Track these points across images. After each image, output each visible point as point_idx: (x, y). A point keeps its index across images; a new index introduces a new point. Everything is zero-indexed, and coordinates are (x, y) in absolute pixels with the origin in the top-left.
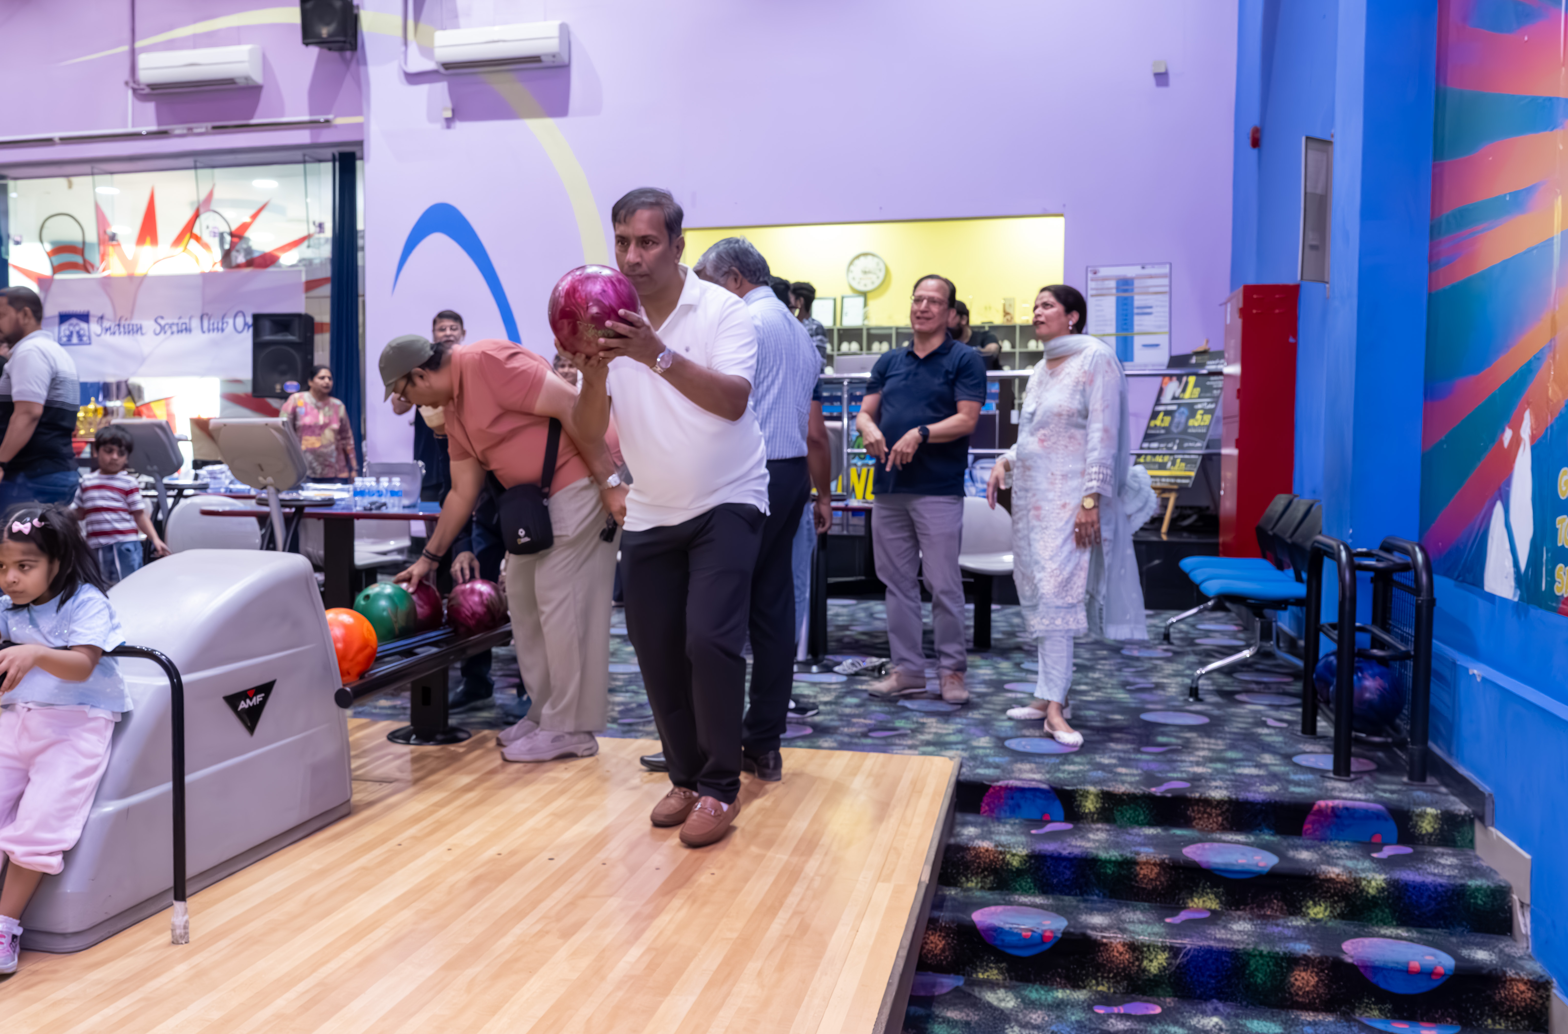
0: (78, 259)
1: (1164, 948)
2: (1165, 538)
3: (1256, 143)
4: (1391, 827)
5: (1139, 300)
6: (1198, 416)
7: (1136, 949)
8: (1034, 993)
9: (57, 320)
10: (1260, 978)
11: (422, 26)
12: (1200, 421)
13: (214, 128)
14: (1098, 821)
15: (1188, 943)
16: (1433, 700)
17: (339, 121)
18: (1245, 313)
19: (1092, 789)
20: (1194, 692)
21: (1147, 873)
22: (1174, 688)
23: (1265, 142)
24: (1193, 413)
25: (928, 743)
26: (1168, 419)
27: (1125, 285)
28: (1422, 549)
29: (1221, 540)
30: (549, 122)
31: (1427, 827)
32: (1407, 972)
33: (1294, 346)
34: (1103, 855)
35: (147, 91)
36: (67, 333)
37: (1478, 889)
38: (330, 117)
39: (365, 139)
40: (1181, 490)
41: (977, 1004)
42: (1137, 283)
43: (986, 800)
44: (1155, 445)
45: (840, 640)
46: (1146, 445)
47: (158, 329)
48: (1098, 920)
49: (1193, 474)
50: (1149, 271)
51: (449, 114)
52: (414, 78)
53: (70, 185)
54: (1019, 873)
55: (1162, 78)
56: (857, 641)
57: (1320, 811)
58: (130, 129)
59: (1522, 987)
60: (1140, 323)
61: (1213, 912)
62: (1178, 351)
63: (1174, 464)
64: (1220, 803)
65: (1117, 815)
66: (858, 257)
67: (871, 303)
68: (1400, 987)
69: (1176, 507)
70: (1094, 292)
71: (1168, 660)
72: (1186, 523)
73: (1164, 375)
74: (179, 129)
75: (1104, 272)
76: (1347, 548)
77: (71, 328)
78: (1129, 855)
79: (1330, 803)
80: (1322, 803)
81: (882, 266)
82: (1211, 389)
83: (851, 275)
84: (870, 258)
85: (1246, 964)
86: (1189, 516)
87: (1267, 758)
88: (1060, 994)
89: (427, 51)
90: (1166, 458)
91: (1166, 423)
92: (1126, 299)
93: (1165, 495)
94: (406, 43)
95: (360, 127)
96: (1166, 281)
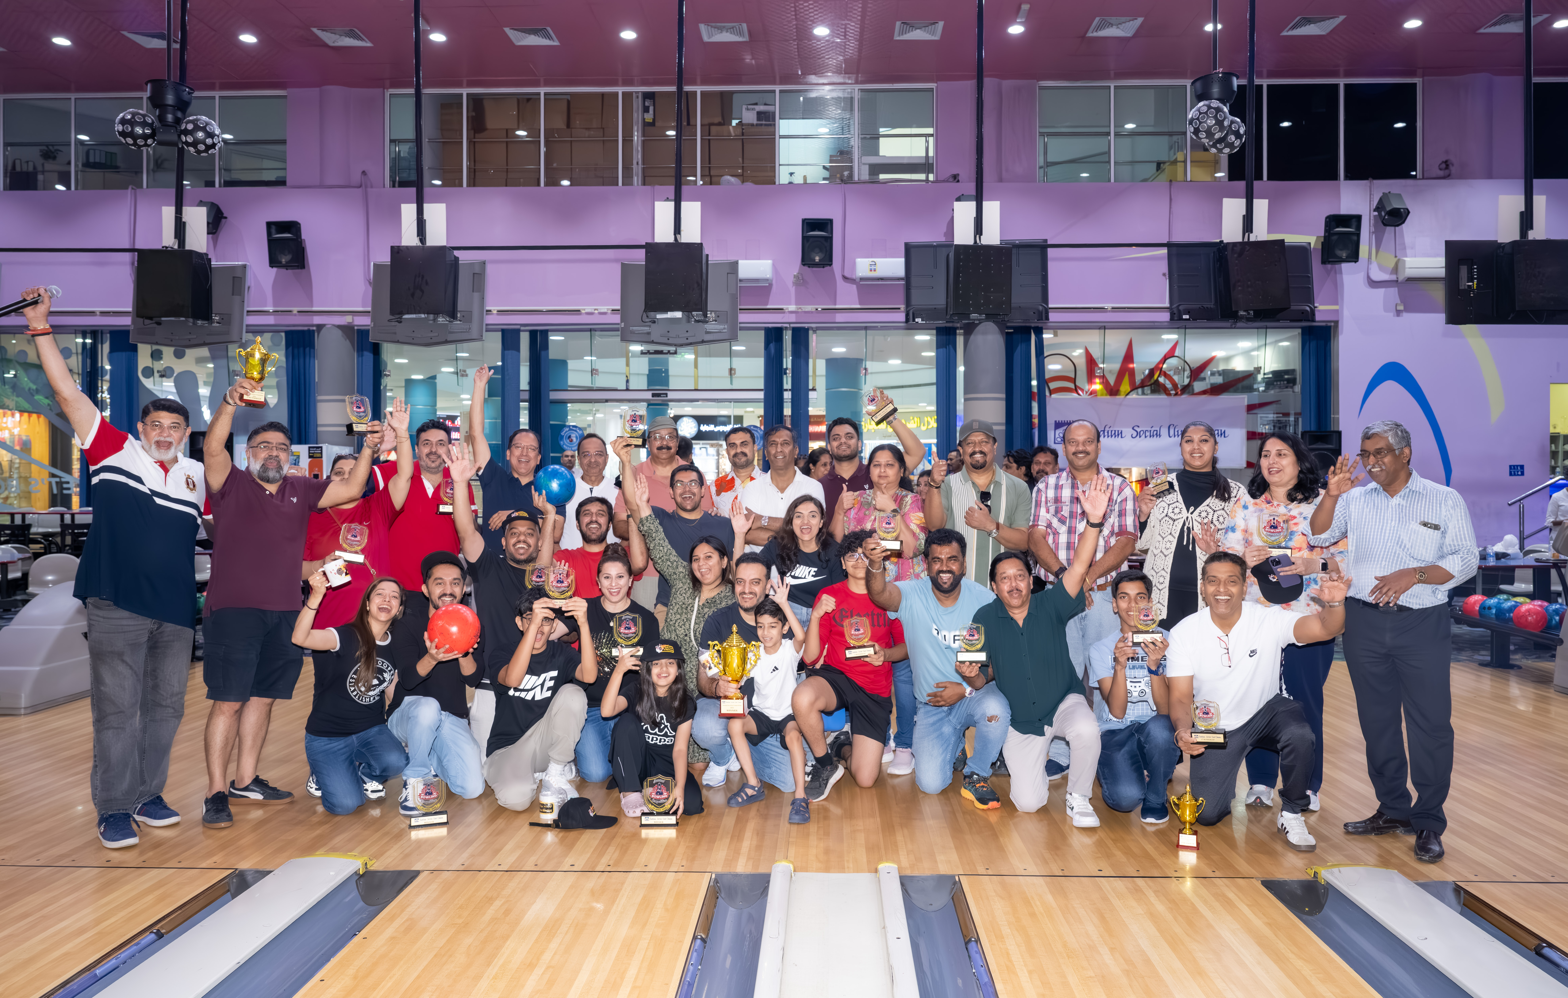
0: (1072, 386)
9: (1055, 426)
11: (1380, 253)
17: (1322, 307)
38: (1317, 305)
39: (1340, 319)
47: (1135, 434)
51: (1400, 308)
58: (1167, 305)
89: (1385, 268)
94: (1369, 262)
95: (1337, 311)
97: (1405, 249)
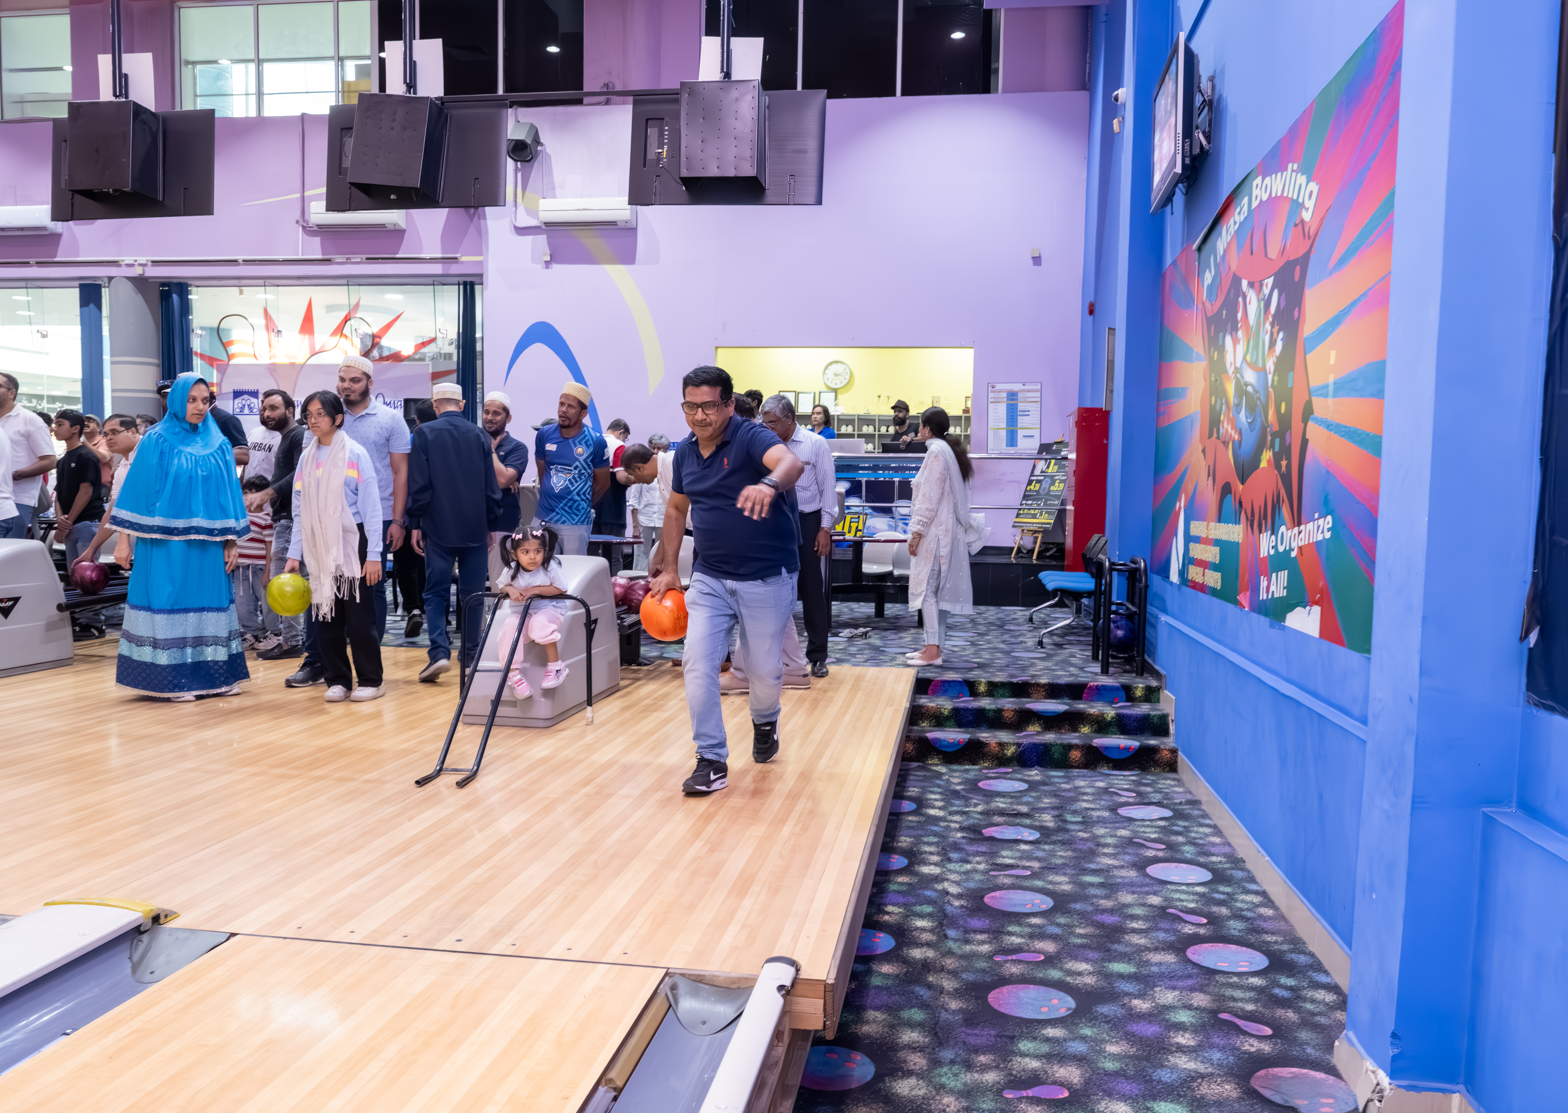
0: (250, 350)
1: (1014, 744)
2: (1035, 562)
3: (1091, 312)
4: (1123, 694)
5: (1021, 406)
6: (1057, 484)
7: (1001, 745)
8: (955, 767)
9: (232, 395)
10: (1056, 756)
11: (527, 194)
12: (1058, 487)
13: (367, 259)
14: (986, 696)
15: (1025, 741)
16: (1147, 635)
17: (464, 259)
18: (1078, 424)
19: (983, 680)
20: (1041, 643)
21: (1007, 715)
22: (1031, 642)
23: (1097, 311)
24: (1053, 484)
25: (899, 665)
26: (1038, 485)
27: (1012, 396)
28: (1144, 561)
29: (1066, 563)
30: (621, 268)
31: (1139, 693)
32: (1118, 748)
33: (1106, 446)
34: (988, 707)
35: (316, 228)
36: (240, 405)
37: (1155, 716)
38: (458, 255)
39: (484, 272)
40: (1045, 532)
41: (929, 770)
42: (1020, 395)
43: (931, 687)
44: (1030, 502)
45: (837, 622)
46: (1024, 502)
48: (984, 735)
49: (1052, 521)
50: (1027, 387)
51: (548, 258)
52: (521, 231)
53: (241, 293)
54: (948, 718)
55: (1037, 260)
56: (847, 623)
57: (1090, 687)
58: (300, 257)
59: (1166, 752)
60: (1022, 421)
61: (1038, 732)
62: (1047, 440)
63: (1041, 515)
64: (1044, 685)
65: (996, 693)
66: (831, 364)
67: (839, 396)
68: (1115, 756)
69: (1043, 543)
70: (992, 400)
71: (1030, 631)
72: (1048, 554)
73: (1036, 459)
74: (339, 258)
75: (999, 387)
76: (1109, 560)
77: (244, 402)
78: (999, 706)
79: (1096, 684)
80: (1092, 684)
81: (848, 370)
82: (1064, 467)
83: (826, 377)
84: (839, 364)
85: (1050, 750)
86: (1051, 549)
87: (1071, 669)
88: (967, 767)
89: (532, 212)
90: (1037, 511)
91: (1037, 488)
92: (1013, 405)
93: (1036, 535)
94: (516, 206)
95: (481, 263)
96: (1038, 394)
97: (554, 189)
